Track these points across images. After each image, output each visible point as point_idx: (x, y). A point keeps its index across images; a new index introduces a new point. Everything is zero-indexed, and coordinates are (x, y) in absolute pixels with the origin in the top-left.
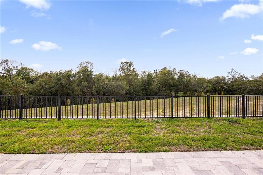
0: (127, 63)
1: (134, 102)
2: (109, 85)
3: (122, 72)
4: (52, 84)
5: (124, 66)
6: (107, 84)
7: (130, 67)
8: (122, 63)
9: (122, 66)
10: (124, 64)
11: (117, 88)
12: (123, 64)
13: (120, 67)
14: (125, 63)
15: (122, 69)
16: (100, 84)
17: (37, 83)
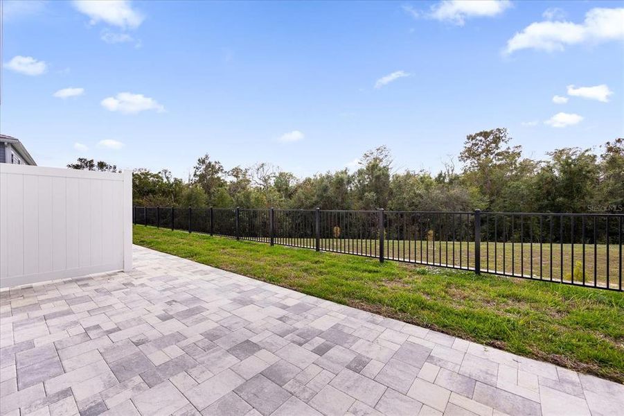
0: (486, 135)
1: (472, 245)
2: (425, 197)
3: (469, 161)
4: (315, 199)
5: (476, 144)
6: (420, 195)
7: (497, 146)
8: (470, 137)
9: (469, 145)
10: (478, 138)
11: (446, 204)
12: (472, 139)
13: (464, 149)
14: (480, 134)
15: (470, 153)
16: (405, 195)
17: (295, 197)
